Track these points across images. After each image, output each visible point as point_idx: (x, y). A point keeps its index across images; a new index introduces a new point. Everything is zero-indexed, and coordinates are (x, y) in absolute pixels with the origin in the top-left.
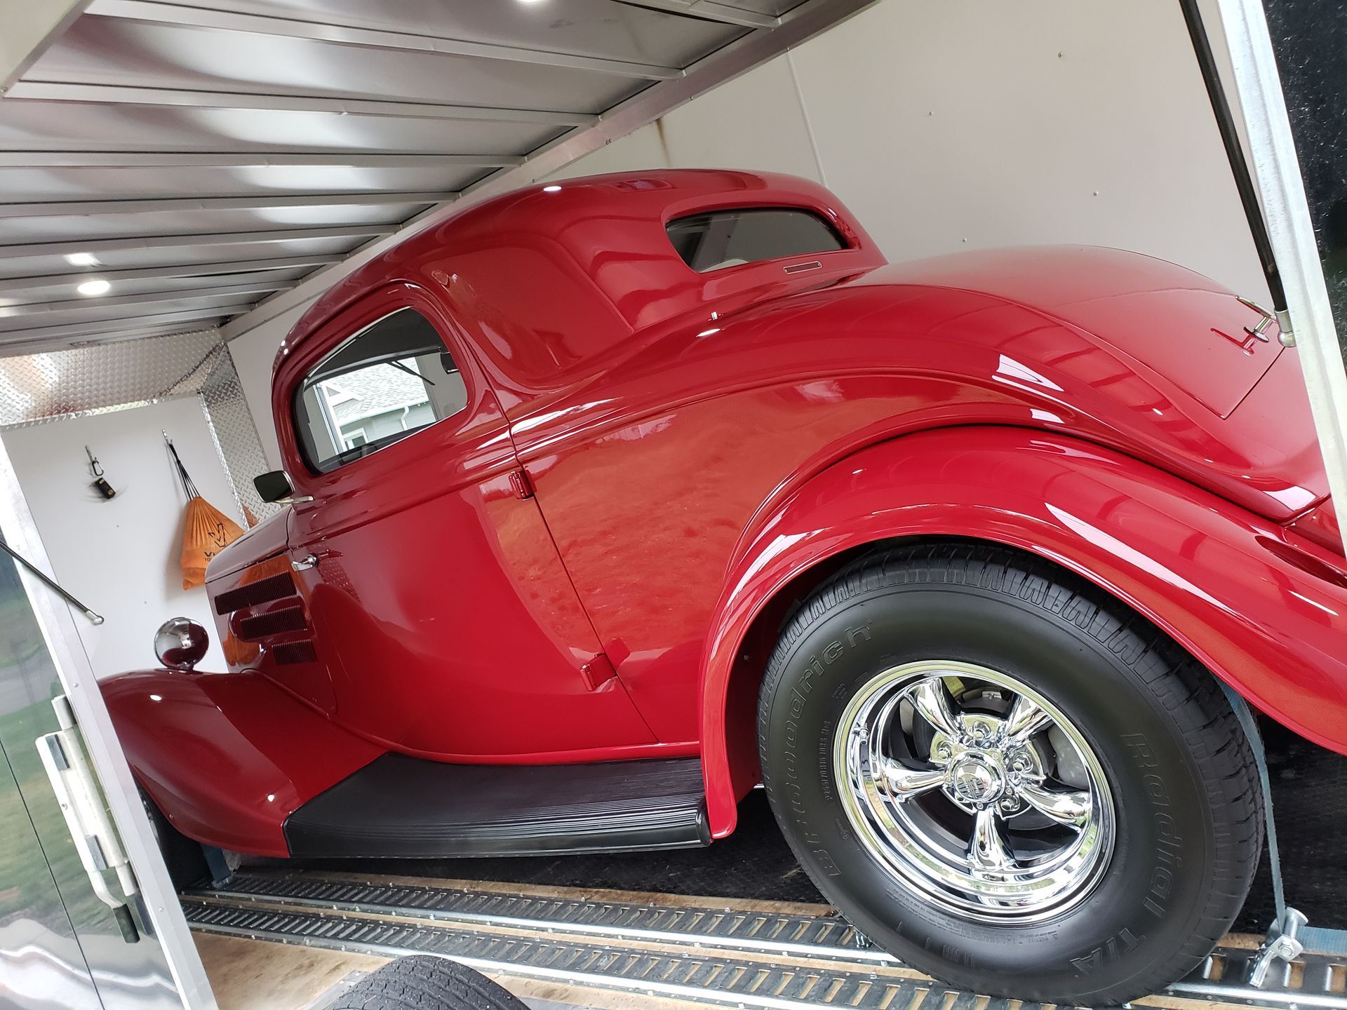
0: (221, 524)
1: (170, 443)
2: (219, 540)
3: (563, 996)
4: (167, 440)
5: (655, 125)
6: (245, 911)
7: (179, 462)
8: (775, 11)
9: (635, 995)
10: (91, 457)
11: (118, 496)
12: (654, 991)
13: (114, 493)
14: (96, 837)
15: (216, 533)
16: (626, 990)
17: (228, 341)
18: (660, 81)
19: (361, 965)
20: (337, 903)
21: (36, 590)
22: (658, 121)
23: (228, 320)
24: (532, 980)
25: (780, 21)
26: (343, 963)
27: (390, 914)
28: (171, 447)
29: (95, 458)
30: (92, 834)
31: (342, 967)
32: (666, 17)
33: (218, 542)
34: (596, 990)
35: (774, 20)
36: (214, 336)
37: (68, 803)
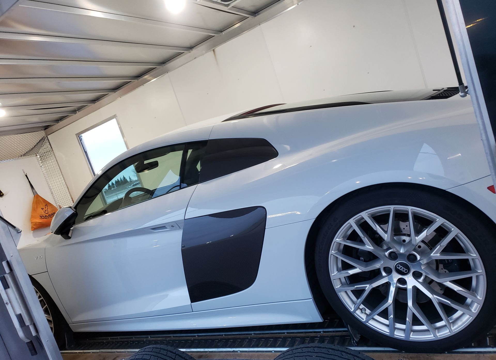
0: (46, 205)
1: (26, 174)
2: (46, 211)
3: (206, 357)
4: (24, 173)
5: (212, 52)
7: (29, 182)
8: (255, 12)
9: (233, 353)
11: (5, 195)
12: (240, 351)
13: (3, 195)
14: (20, 314)
15: (45, 208)
16: (230, 351)
17: (48, 135)
18: (214, 36)
19: (125, 357)
22: (214, 50)
23: (48, 127)
24: (193, 353)
26: (117, 357)
27: (132, 338)
28: (26, 176)
31: (117, 358)
33: (45, 212)
34: (218, 353)
36: (42, 134)
37: (8, 302)
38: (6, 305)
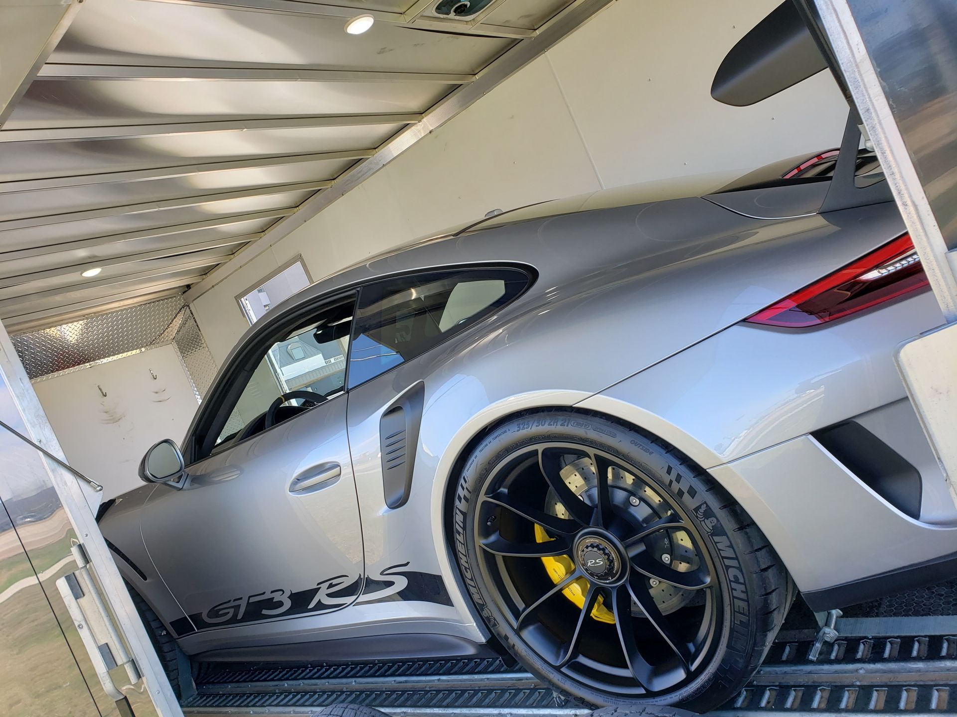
4: (153, 376)
6: (224, 695)
8: (533, 26)
10: (102, 393)
11: (123, 420)
14: (107, 644)
17: (190, 303)
18: (462, 85)
20: (287, 681)
21: (53, 471)
23: (189, 288)
25: (538, 32)
29: (106, 393)
30: (102, 642)
32: (457, 39)
35: (533, 32)
36: (180, 300)
37: (83, 623)
38: (79, 630)
